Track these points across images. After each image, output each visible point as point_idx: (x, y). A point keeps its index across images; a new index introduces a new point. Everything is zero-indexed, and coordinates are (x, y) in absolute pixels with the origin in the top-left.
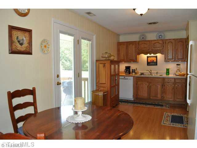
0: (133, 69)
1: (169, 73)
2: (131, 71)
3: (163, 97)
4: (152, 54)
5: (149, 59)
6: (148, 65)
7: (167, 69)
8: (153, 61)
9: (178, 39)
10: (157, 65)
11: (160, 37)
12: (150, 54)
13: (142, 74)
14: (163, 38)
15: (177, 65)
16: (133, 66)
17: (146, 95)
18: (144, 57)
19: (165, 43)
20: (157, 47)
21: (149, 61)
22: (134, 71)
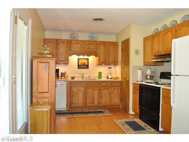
0: (63, 72)
1: (101, 76)
2: (60, 74)
3: (100, 103)
4: (86, 56)
5: (81, 61)
6: (78, 68)
7: (99, 72)
8: (85, 63)
9: (111, 42)
10: (88, 68)
11: (93, 38)
12: (84, 56)
13: (73, 78)
14: (95, 40)
15: (109, 68)
16: (62, 69)
17: (82, 102)
18: (74, 59)
19: (99, 45)
20: (91, 48)
21: (80, 64)
22: (63, 75)
